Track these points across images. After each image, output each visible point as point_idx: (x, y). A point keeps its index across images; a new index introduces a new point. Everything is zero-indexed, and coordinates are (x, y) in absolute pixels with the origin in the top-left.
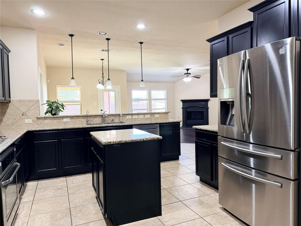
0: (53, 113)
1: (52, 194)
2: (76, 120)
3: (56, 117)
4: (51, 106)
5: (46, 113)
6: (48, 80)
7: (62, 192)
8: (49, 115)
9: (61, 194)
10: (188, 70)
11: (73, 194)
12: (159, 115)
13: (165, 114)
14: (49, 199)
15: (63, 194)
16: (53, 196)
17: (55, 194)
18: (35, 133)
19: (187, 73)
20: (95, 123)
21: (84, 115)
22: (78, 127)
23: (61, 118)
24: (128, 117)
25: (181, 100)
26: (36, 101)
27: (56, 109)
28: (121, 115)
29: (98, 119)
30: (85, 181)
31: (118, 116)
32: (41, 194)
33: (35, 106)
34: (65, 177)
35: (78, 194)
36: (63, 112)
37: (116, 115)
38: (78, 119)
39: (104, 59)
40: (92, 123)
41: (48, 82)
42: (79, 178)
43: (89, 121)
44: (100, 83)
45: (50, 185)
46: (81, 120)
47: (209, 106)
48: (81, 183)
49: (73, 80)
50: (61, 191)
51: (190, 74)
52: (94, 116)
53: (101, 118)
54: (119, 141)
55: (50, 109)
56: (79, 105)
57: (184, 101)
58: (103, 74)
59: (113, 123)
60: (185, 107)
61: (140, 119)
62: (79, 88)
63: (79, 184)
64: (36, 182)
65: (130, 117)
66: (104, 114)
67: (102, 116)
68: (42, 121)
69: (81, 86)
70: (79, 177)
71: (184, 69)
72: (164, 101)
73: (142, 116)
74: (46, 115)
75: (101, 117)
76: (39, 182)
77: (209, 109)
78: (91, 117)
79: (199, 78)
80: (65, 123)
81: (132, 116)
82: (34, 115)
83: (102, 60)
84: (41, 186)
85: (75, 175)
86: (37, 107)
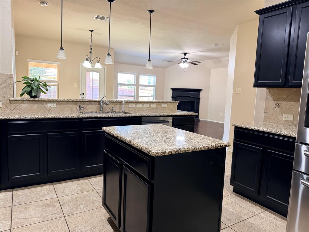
0: (33, 94)
1: (39, 215)
2: (64, 105)
3: (38, 101)
4: (30, 85)
5: (22, 95)
6: (17, 52)
7: (55, 212)
8: (27, 97)
9: (52, 214)
10: (185, 54)
11: (71, 214)
12: (166, 105)
13: (173, 104)
14: (35, 225)
15: (57, 215)
16: (40, 219)
17: (44, 214)
18: (9, 122)
19: (185, 58)
20: (89, 111)
21: (75, 100)
22: (72, 116)
23: (44, 102)
24: (130, 106)
25: (171, 88)
26: (8, 76)
27: (37, 90)
28: (123, 103)
29: (94, 106)
30: (82, 191)
31: (119, 103)
32: (22, 215)
33: (6, 83)
34: (52, 183)
35: (79, 215)
36: (46, 93)
37: (117, 102)
38: (67, 105)
39: (93, 31)
40: (85, 111)
41: (17, 54)
42: (71, 186)
43: (82, 109)
44: (87, 60)
45: (32, 198)
46: (71, 106)
47: (200, 97)
48: (77, 195)
49: (62, 51)
50: (52, 210)
51: (187, 59)
52: (89, 102)
53: (97, 105)
54: (176, 150)
55: (29, 89)
56: (55, 85)
57: (174, 90)
58: (91, 48)
59: (114, 112)
60: (175, 97)
61: (144, 109)
62: (56, 65)
63: (75, 196)
64: (10, 193)
65: (133, 105)
66: (102, 99)
67: (99, 102)
68: (17, 105)
69: (59, 63)
70: (71, 184)
71: (182, 53)
72: (152, 88)
73: (147, 105)
74: (22, 97)
75: (97, 103)
76: (14, 192)
77: (200, 100)
78: (85, 103)
79: (196, 64)
80: (50, 109)
81: (136, 105)
82: (4, 95)
83: (91, 31)
84: (18, 201)
85: (66, 181)
86: (10, 85)
